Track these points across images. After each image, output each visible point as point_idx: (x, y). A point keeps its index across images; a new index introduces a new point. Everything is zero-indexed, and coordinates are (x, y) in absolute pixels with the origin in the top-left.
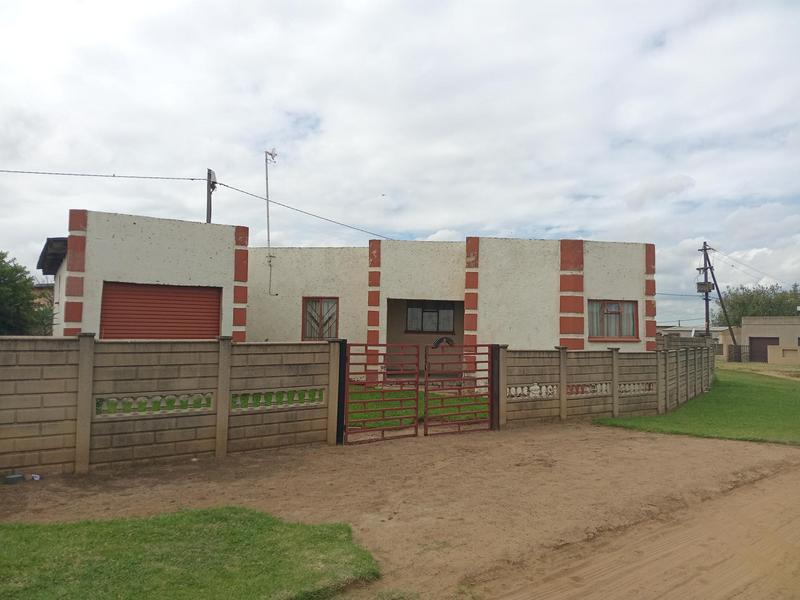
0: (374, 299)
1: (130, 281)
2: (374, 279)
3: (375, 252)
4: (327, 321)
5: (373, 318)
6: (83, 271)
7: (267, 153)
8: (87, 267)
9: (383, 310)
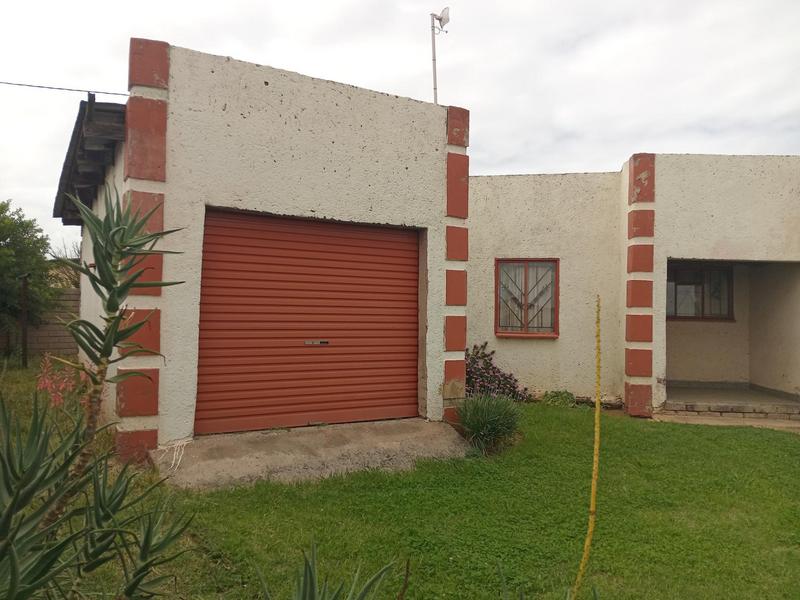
0: (641, 259)
1: (260, 209)
2: (642, 224)
3: (643, 175)
4: (536, 300)
5: (640, 294)
6: (162, 179)
7: (433, 16)
8: (171, 170)
9: (659, 277)
